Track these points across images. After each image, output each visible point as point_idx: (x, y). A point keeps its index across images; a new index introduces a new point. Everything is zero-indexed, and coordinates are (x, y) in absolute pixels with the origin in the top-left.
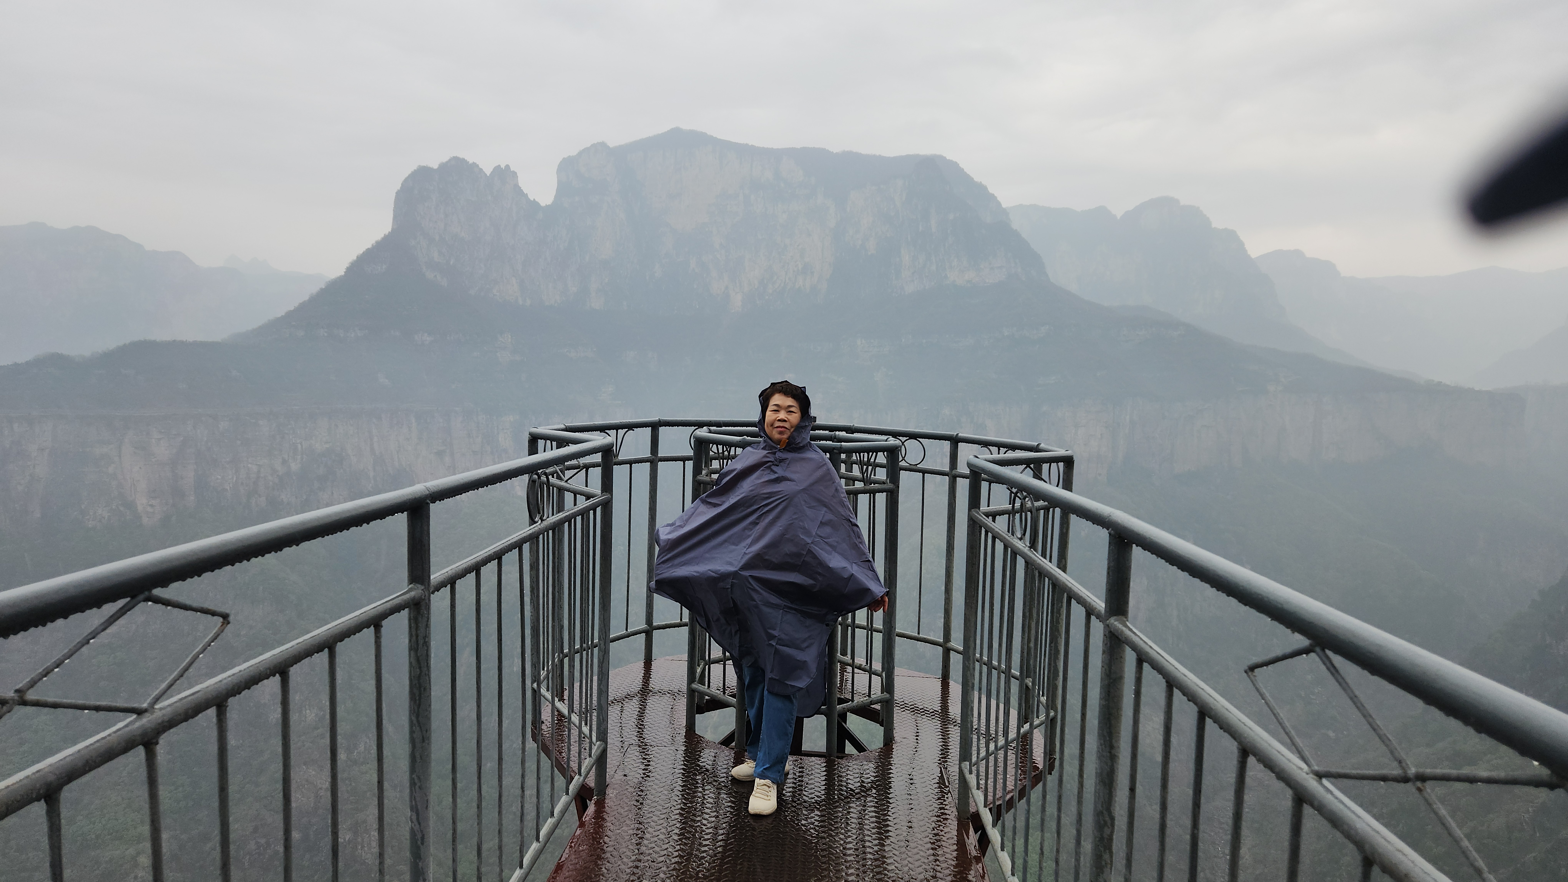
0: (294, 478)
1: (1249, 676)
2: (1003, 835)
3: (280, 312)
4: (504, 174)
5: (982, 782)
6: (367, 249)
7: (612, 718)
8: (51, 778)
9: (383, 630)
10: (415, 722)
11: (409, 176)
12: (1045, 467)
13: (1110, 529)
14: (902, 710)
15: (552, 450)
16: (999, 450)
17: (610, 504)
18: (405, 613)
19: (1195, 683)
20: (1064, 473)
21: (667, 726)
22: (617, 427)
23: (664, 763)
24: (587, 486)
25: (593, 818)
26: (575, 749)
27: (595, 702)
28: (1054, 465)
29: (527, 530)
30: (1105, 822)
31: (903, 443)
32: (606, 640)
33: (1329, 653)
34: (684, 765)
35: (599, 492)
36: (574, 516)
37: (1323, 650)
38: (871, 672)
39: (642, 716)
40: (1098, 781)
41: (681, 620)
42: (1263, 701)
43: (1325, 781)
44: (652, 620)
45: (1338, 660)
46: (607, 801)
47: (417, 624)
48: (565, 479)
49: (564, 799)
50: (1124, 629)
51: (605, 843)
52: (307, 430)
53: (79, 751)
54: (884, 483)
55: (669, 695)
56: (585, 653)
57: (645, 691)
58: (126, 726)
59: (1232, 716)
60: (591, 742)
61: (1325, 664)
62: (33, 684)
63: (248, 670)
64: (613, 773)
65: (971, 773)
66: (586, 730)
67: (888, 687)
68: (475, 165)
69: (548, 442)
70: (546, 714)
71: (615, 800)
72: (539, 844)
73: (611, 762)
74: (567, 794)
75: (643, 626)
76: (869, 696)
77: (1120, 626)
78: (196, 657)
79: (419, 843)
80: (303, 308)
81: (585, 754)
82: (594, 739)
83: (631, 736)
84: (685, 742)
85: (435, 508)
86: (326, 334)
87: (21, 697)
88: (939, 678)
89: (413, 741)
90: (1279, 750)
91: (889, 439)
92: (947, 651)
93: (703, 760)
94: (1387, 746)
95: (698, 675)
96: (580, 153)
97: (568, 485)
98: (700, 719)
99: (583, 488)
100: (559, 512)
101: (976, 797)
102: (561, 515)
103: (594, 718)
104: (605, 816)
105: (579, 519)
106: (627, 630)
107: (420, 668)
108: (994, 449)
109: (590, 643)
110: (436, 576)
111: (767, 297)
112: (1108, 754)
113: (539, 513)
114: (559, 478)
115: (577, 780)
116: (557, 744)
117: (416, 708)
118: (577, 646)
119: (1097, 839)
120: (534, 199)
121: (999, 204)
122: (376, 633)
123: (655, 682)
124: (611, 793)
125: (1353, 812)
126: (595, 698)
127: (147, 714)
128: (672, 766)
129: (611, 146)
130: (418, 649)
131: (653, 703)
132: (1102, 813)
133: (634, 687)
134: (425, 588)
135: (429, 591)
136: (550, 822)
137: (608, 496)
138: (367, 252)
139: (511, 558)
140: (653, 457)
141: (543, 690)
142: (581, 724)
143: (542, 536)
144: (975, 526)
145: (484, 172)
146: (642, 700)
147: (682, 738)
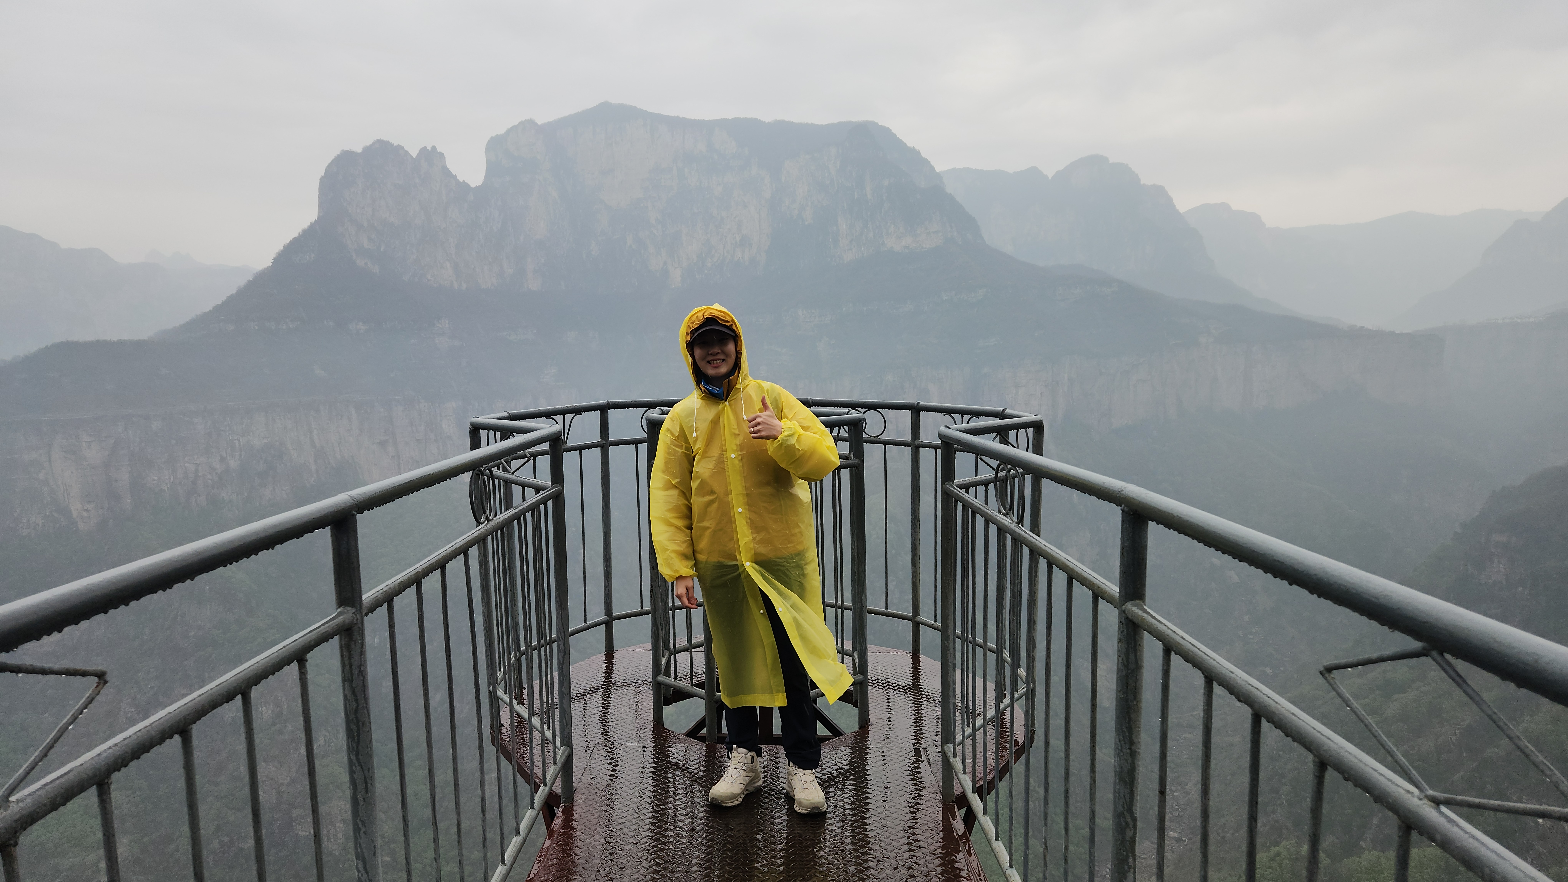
0: (234, 475)
1: (1326, 679)
2: (996, 823)
3: (207, 306)
4: (431, 156)
6: (293, 239)
7: (576, 717)
9: (308, 664)
10: (355, 761)
11: (332, 161)
12: (1013, 433)
13: (1123, 506)
14: (875, 688)
15: (496, 442)
16: (963, 417)
17: (561, 496)
18: (335, 641)
19: (1246, 681)
20: (1034, 438)
21: (634, 721)
22: (563, 412)
23: (633, 763)
24: (535, 478)
25: (562, 825)
26: (537, 751)
27: (556, 701)
28: (1021, 431)
29: (471, 532)
30: (1127, 824)
31: (863, 415)
32: (565, 634)
33: (1448, 656)
34: (655, 762)
35: (548, 483)
36: (523, 512)
37: (1441, 654)
39: (607, 713)
40: (1117, 781)
41: (642, 608)
43: (1443, 809)
44: (611, 611)
45: (1460, 665)
46: (575, 808)
47: (350, 654)
48: (512, 472)
49: (529, 814)
50: (1145, 615)
51: (576, 855)
52: (244, 426)
55: (633, 687)
56: (543, 649)
57: (608, 683)
59: (1303, 723)
60: (555, 747)
61: (1444, 670)
63: (135, 737)
64: (579, 777)
65: (955, 756)
66: (548, 734)
67: (861, 667)
68: (400, 147)
69: (491, 432)
70: (505, 717)
71: (583, 807)
72: (505, 867)
73: (577, 765)
74: (533, 807)
75: (603, 617)
77: (1140, 613)
78: (64, 730)
80: (230, 301)
81: (549, 758)
82: (558, 744)
83: (597, 735)
84: (653, 737)
85: (363, 520)
86: (257, 328)
88: (909, 653)
90: (1376, 769)
91: (850, 412)
92: (916, 625)
93: (674, 756)
95: (663, 667)
96: (509, 132)
97: (515, 478)
98: (667, 710)
99: (530, 479)
100: (506, 509)
101: (963, 782)
102: (510, 513)
103: (557, 718)
104: (574, 824)
105: (529, 515)
106: (585, 622)
107: (356, 700)
108: (958, 417)
109: (548, 638)
110: (368, 596)
111: (706, 271)
112: (1128, 751)
113: (485, 512)
114: (505, 470)
115: (543, 789)
116: (519, 749)
117: (355, 745)
118: (535, 643)
120: (464, 181)
121: (933, 168)
122: (300, 668)
123: (618, 674)
124: (579, 799)
126: (556, 696)
128: (641, 765)
129: (539, 123)
130: (352, 677)
131: (617, 697)
132: (1124, 814)
133: (597, 682)
134: (357, 610)
135: (361, 613)
136: (516, 841)
137: (559, 488)
138: (294, 241)
139: (455, 567)
140: (604, 442)
141: (500, 693)
142: (543, 728)
143: (489, 538)
144: (950, 500)
145: (410, 154)
146: (605, 694)
147: (649, 733)
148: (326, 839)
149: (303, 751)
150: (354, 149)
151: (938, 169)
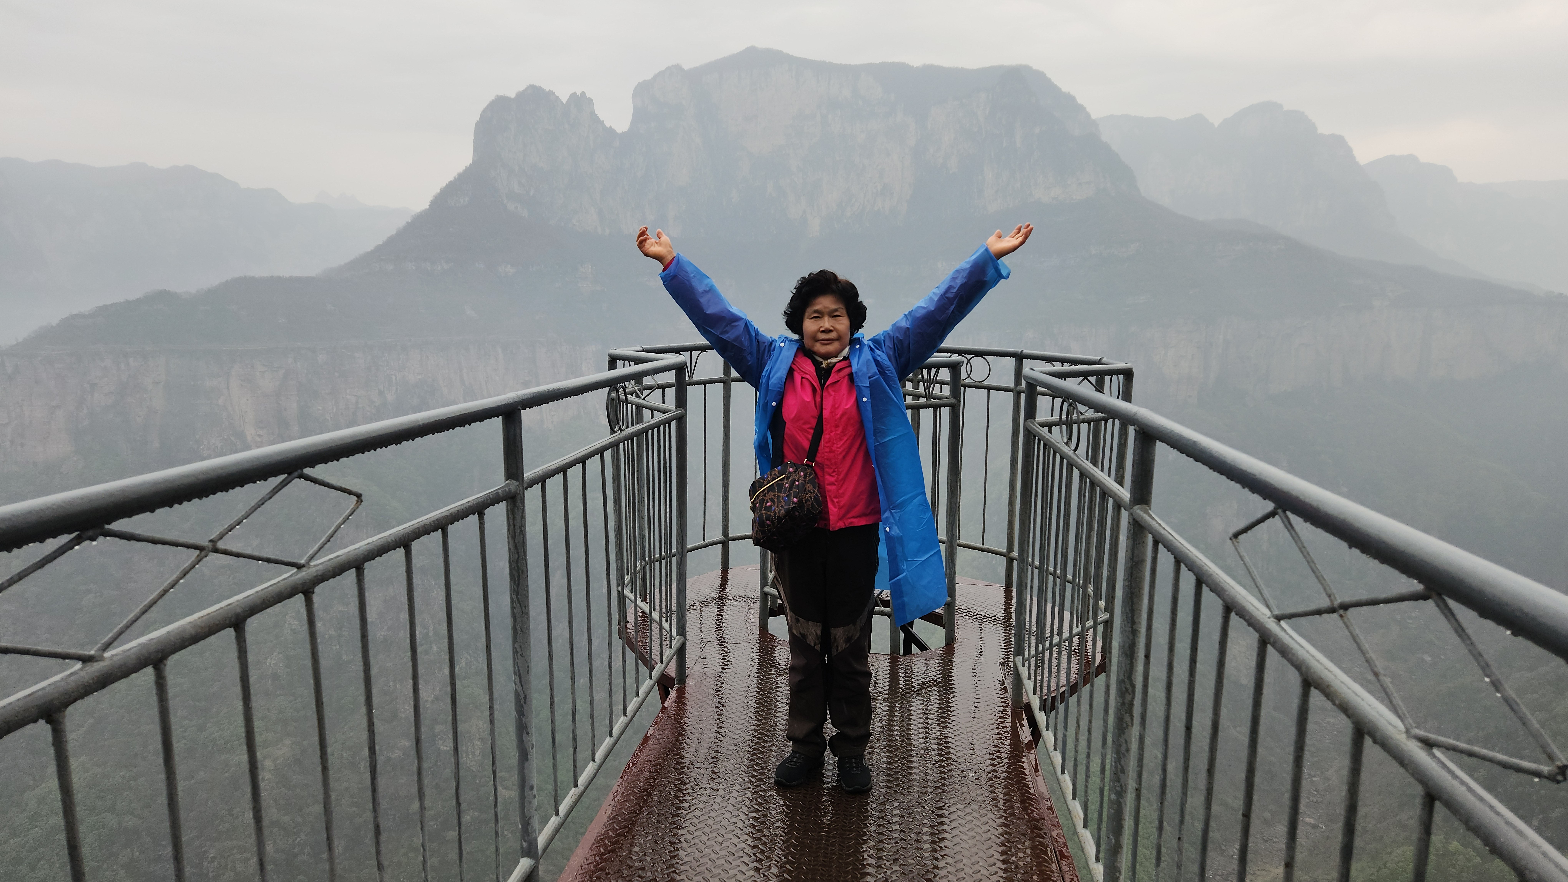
1: (1233, 543)
2: (1048, 718)
3: (370, 247)
4: (580, 101)
5: (1032, 674)
6: (449, 182)
7: (692, 619)
8: (239, 610)
9: (485, 517)
10: (515, 599)
11: (487, 106)
12: (1107, 378)
13: (1137, 427)
14: (965, 615)
15: (629, 367)
16: (1062, 364)
17: (684, 418)
18: (503, 506)
21: (743, 626)
22: (691, 349)
23: (739, 658)
24: (664, 403)
25: (675, 702)
26: (656, 642)
28: (1115, 377)
29: (606, 437)
30: (1127, 689)
31: (968, 361)
32: (684, 549)
33: (1287, 513)
34: (758, 659)
35: (673, 407)
36: (652, 428)
37: (1284, 511)
39: (721, 618)
42: (1242, 562)
44: (728, 532)
45: (1294, 519)
46: (687, 689)
47: (514, 515)
48: (643, 397)
49: (648, 683)
50: (1145, 516)
52: (400, 362)
53: (257, 592)
54: (947, 398)
55: (744, 601)
56: (664, 561)
57: (722, 597)
58: (290, 576)
60: (671, 637)
61: (1284, 523)
62: (221, 536)
64: (692, 665)
65: (1023, 666)
66: (666, 625)
68: (551, 93)
69: (627, 362)
70: (630, 613)
71: (694, 688)
72: (626, 718)
73: (690, 655)
74: (650, 679)
75: (719, 537)
77: (1142, 513)
78: (338, 527)
79: (522, 701)
80: (391, 241)
81: (666, 647)
82: (674, 633)
83: (710, 631)
84: (759, 640)
85: (526, 414)
86: (414, 268)
87: (214, 546)
88: (1002, 587)
89: (514, 616)
91: (953, 356)
92: (1010, 561)
93: (773, 652)
94: (1322, 584)
95: (770, 580)
96: (656, 77)
97: (645, 403)
99: (660, 404)
100: (637, 423)
102: (639, 427)
103: (674, 615)
104: (686, 701)
105: (656, 430)
106: (704, 541)
107: (518, 553)
108: (1058, 364)
109: (668, 552)
110: (527, 475)
111: (845, 221)
113: (618, 423)
114: (637, 396)
115: (658, 669)
116: (641, 640)
117: (516, 588)
118: (657, 555)
119: (1120, 704)
120: (610, 126)
121: (1088, 115)
122: (480, 519)
123: (731, 589)
124: (690, 682)
125: (1299, 644)
126: (674, 602)
127: (305, 569)
129: (686, 69)
130: (515, 535)
131: (730, 607)
132: (1124, 681)
133: (712, 593)
134: (519, 484)
135: (523, 487)
136: (636, 700)
137: (682, 411)
138: (450, 185)
139: (593, 464)
140: (726, 378)
141: (627, 592)
142: (661, 620)
143: (621, 445)
144: (1030, 435)
145: (561, 100)
146: (720, 605)
147: (756, 637)
148: (464, 755)
149: (447, 671)
150: (508, 95)
151: (1094, 116)
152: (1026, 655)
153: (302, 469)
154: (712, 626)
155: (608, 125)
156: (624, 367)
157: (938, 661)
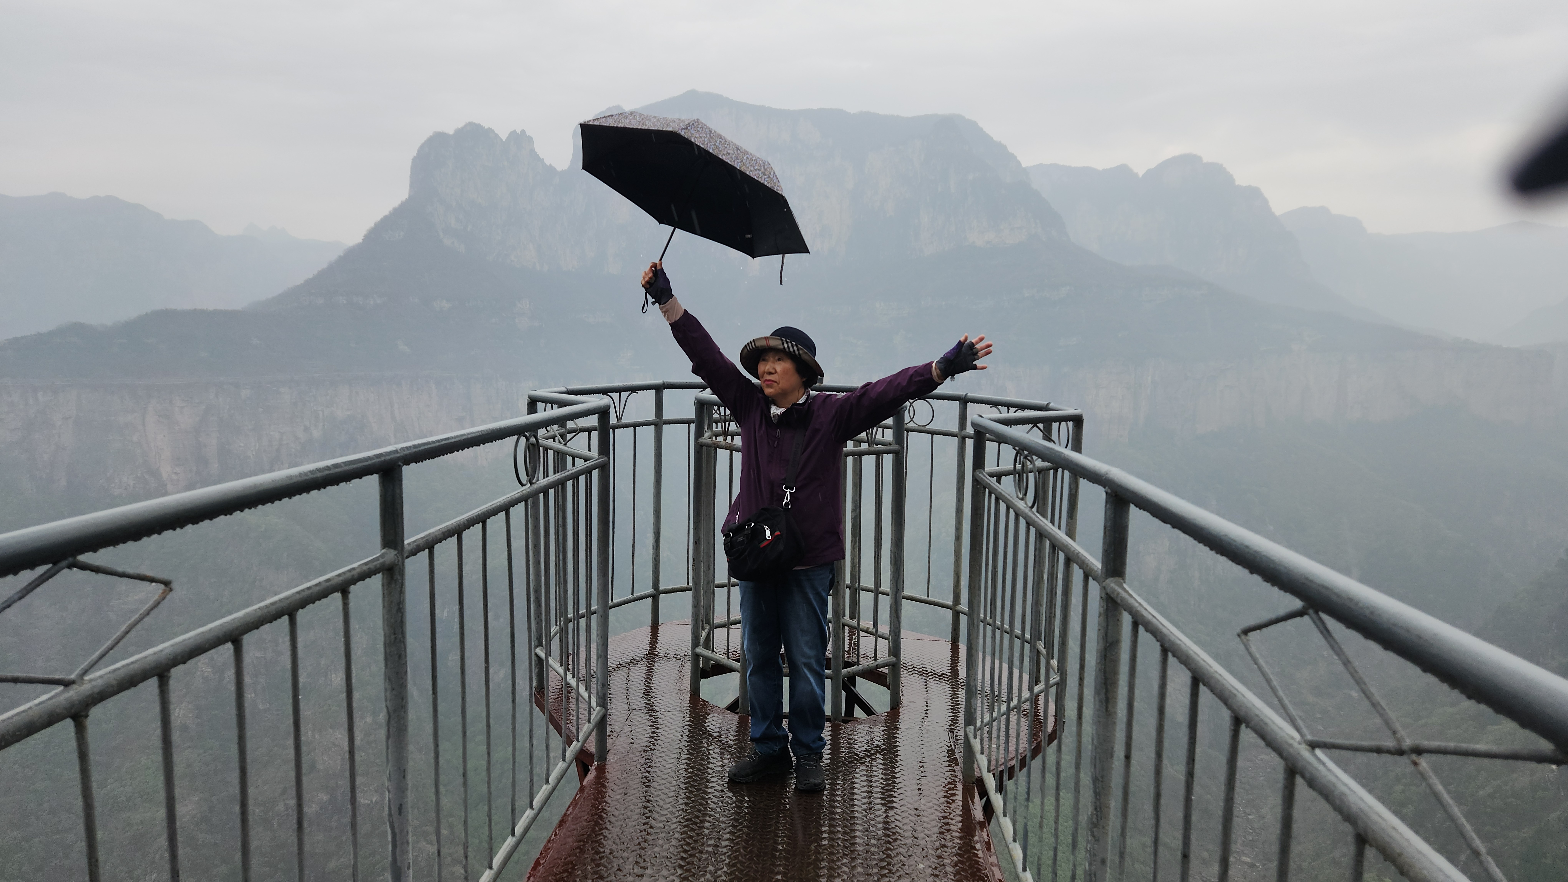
0: (316, 445)
1: (1242, 641)
2: (1005, 801)
3: (299, 280)
4: (520, 139)
5: (986, 746)
6: (384, 217)
7: (616, 686)
11: (425, 142)
12: (1055, 425)
13: (1107, 488)
14: (910, 673)
15: (551, 410)
16: (1008, 409)
17: (608, 465)
19: (1189, 647)
20: (1073, 433)
22: (619, 390)
23: (669, 725)
24: (589, 450)
25: (594, 783)
28: (1063, 424)
29: (513, 493)
32: (606, 606)
33: (1322, 615)
34: (688, 729)
35: (596, 455)
36: (567, 479)
37: (1317, 612)
38: (876, 635)
39: (648, 681)
41: (684, 584)
42: (1256, 666)
43: (1318, 752)
44: (658, 583)
46: (607, 767)
47: (391, 589)
48: (564, 443)
49: (561, 764)
50: (1120, 590)
52: (328, 397)
54: (890, 444)
55: (674, 660)
57: (652, 655)
58: (51, 698)
59: (1226, 682)
60: (590, 707)
61: (1317, 627)
63: (193, 639)
64: (615, 739)
65: (975, 737)
66: (585, 694)
67: (895, 650)
68: (490, 130)
69: (548, 403)
71: (615, 767)
72: (532, 811)
73: (613, 726)
74: (564, 760)
75: (650, 590)
76: (875, 659)
77: (1116, 588)
80: (322, 275)
81: (583, 719)
82: (593, 703)
84: (689, 706)
86: (345, 302)
88: (948, 642)
92: (956, 615)
93: (708, 725)
95: (702, 640)
97: (567, 449)
98: (705, 684)
99: (583, 450)
101: (980, 762)
102: (552, 479)
104: (606, 782)
106: (632, 594)
107: (395, 634)
108: (1003, 409)
110: (410, 540)
113: (529, 476)
114: (559, 440)
115: (575, 746)
118: (582, 611)
120: (550, 164)
121: (1019, 163)
122: (343, 599)
123: (662, 646)
124: (610, 757)
127: (75, 686)
130: (392, 614)
131: (660, 668)
133: (641, 652)
134: (398, 553)
135: (403, 556)
136: (545, 789)
137: (608, 459)
138: (385, 219)
140: (658, 420)
144: (979, 487)
145: (500, 138)
146: (650, 664)
147: (686, 703)
150: (447, 132)
151: (1024, 165)
152: (979, 724)
153: (75, 557)
154: (640, 688)
155: (547, 162)
156: (545, 411)
157: (882, 729)
